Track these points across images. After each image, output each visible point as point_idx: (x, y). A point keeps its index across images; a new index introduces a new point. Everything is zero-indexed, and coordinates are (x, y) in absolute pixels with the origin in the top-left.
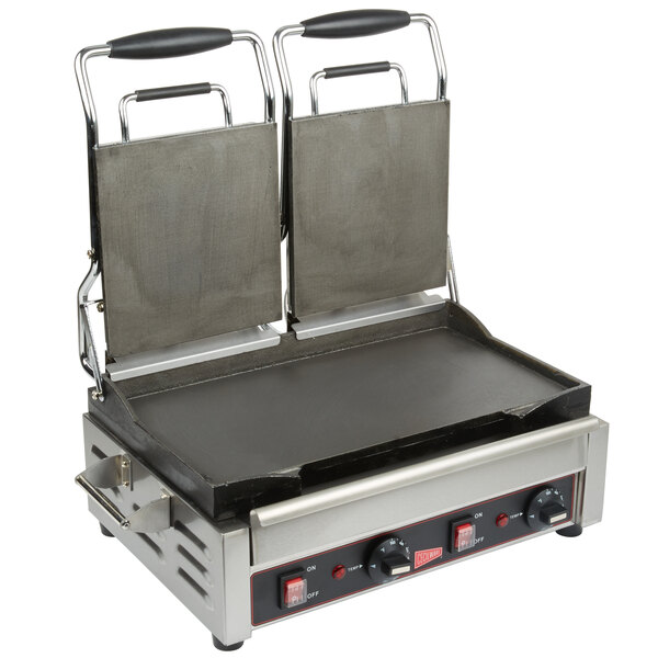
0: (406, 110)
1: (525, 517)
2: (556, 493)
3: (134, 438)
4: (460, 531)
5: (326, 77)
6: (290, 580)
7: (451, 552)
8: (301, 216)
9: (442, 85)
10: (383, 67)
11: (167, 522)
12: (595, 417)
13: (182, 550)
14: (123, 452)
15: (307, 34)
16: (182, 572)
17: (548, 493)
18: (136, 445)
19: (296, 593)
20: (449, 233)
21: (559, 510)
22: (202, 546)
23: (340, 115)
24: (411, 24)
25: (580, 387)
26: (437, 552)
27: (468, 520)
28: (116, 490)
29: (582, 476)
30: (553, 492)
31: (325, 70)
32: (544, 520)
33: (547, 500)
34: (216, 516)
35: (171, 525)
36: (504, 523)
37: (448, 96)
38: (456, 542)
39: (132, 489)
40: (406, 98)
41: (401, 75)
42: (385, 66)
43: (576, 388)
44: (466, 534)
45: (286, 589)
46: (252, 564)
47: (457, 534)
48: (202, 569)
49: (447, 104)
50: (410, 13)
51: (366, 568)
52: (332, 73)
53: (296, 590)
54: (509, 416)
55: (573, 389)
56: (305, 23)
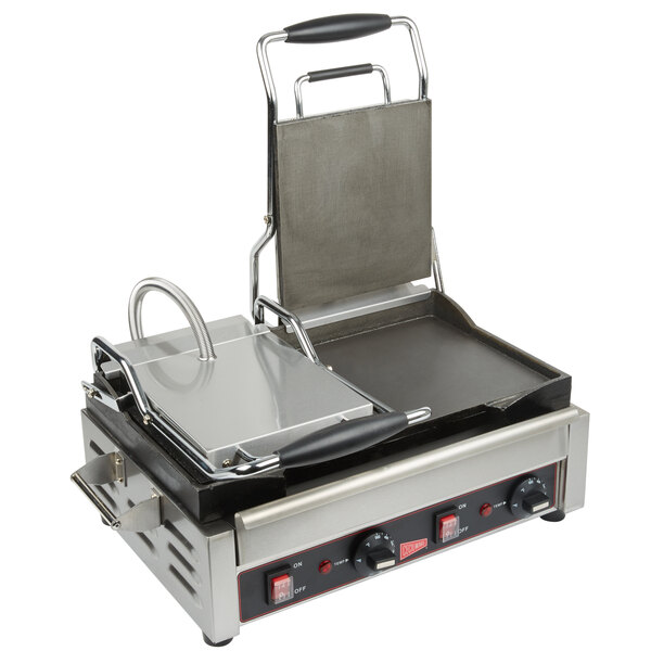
0: (388, 110)
1: (508, 506)
2: (539, 482)
3: (127, 437)
4: (444, 523)
5: (310, 81)
6: (277, 578)
7: (436, 543)
8: (287, 215)
9: (424, 84)
10: (366, 69)
11: (158, 520)
12: (576, 408)
13: (172, 548)
14: (117, 450)
15: (290, 40)
16: (173, 569)
17: (531, 482)
18: (129, 443)
19: (282, 590)
20: (433, 225)
21: (542, 499)
22: (189, 546)
23: (324, 117)
24: (392, 27)
25: (560, 378)
26: (422, 543)
27: (452, 512)
28: (112, 485)
29: (564, 464)
30: (535, 481)
31: (309, 74)
32: (527, 509)
33: (529, 489)
34: (202, 518)
35: (161, 523)
36: (488, 512)
37: (430, 95)
38: (440, 533)
39: (126, 485)
40: (389, 99)
41: (383, 76)
42: (368, 68)
43: (556, 379)
44: (450, 525)
45: (273, 586)
46: (238, 564)
47: (441, 525)
48: (190, 568)
49: (429, 103)
50: (390, 16)
51: (352, 561)
52: (315, 77)
53: (283, 587)
54: (491, 409)
55: (553, 380)
56: (288, 30)
